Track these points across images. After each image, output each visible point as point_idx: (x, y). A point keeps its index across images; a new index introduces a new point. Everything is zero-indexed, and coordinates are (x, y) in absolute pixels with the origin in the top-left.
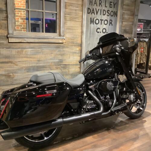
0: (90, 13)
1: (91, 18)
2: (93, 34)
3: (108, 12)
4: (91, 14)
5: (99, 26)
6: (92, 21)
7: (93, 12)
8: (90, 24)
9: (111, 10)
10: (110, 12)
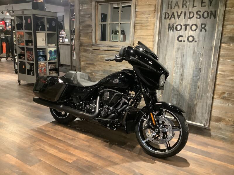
0: (168, 18)
1: (169, 24)
2: (173, 43)
3: (199, 13)
4: (170, 19)
5: (182, 33)
6: (171, 28)
7: (173, 16)
8: (168, 31)
9: (203, 10)
10: (201, 14)
